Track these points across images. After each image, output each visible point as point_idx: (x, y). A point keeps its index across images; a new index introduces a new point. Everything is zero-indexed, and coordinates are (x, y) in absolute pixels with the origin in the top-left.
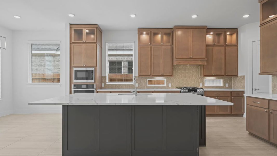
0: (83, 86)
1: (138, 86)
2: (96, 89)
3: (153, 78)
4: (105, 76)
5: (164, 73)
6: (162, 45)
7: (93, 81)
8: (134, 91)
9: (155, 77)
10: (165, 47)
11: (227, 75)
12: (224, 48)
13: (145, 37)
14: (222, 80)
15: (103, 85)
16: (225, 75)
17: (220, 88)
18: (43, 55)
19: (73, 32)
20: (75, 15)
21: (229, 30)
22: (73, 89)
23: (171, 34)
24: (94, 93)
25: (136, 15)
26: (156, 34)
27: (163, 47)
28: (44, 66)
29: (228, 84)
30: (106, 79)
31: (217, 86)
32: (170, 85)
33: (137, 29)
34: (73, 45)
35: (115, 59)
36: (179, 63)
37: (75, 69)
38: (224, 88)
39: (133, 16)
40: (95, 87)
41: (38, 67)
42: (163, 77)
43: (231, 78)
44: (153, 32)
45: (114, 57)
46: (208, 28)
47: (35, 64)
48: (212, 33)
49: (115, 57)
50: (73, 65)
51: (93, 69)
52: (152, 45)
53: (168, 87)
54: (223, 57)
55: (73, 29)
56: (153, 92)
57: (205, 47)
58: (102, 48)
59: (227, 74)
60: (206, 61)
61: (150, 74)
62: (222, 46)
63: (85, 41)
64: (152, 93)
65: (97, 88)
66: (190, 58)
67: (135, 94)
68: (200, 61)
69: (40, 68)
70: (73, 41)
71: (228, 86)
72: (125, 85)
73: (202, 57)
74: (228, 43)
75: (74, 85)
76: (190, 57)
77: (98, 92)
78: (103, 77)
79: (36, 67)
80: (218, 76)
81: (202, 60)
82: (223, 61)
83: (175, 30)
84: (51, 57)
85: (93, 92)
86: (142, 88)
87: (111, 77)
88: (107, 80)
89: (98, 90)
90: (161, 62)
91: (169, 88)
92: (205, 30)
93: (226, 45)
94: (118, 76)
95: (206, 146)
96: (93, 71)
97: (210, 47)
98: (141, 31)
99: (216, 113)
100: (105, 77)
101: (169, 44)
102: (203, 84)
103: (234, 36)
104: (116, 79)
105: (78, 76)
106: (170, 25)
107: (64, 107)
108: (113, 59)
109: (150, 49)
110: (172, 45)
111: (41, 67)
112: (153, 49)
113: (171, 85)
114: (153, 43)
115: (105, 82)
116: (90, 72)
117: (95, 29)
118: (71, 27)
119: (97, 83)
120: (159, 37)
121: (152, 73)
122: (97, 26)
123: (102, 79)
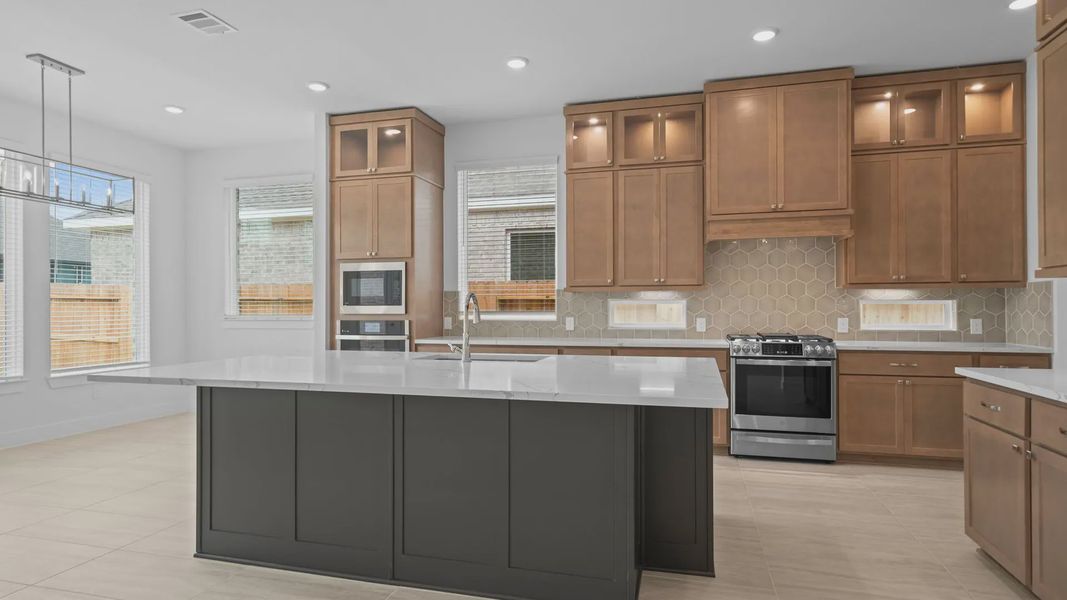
0: (369, 327)
1: (572, 328)
2: (410, 338)
3: (631, 296)
4: (454, 290)
5: (667, 277)
6: (659, 164)
7: (400, 310)
8: (460, 346)
9: (639, 293)
10: (671, 170)
11: (964, 282)
12: (946, 156)
13: (597, 135)
14: (950, 302)
15: (448, 323)
16: (955, 280)
17: (938, 341)
19: (338, 142)
20: (328, 86)
21: (974, 71)
22: (339, 337)
23: (698, 115)
24: (404, 350)
25: (527, 61)
26: (633, 123)
27: (664, 171)
28: (301, 259)
29: (980, 321)
30: (456, 302)
31: (921, 332)
32: (701, 325)
33: (562, 110)
34: (338, 185)
35: (532, 225)
36: (725, 232)
37: (344, 267)
38: (960, 341)
39: (517, 64)
40: (407, 332)
41: (284, 263)
42: (675, 290)
43: (1000, 291)
44: (621, 116)
45: (527, 219)
46: (856, 77)
47: (275, 254)
48: (888, 95)
49: (531, 219)
50: (338, 256)
51: (400, 266)
52: (621, 166)
53: (691, 331)
54: (945, 198)
55: (338, 130)
56: (614, 351)
57: (842, 163)
58: (443, 189)
59: (962, 276)
60: (848, 221)
61: (609, 281)
62: (943, 147)
63: (373, 170)
64: (612, 354)
65: (414, 335)
66: (775, 211)
67: (463, 357)
68: (817, 222)
69: (290, 267)
70: (338, 172)
71: (980, 332)
72: (526, 323)
73: (830, 204)
74: (968, 134)
75: (342, 322)
76: (773, 207)
77: (415, 348)
78: (446, 292)
79: (278, 262)
80: (927, 284)
81: (827, 216)
82: (945, 218)
83: (707, 96)
85: (398, 346)
86: (589, 334)
87: (503, 292)
88: (463, 306)
89: (417, 341)
90: (654, 232)
91: (700, 335)
92: (843, 87)
93: (960, 143)
94: (532, 290)
95: (714, 576)
96: (400, 272)
97: (874, 158)
98: (577, 115)
99: (895, 449)
100: (456, 294)
101: (691, 157)
102: (855, 321)
103: (1008, 98)
104: (517, 300)
106: (690, 80)
107: (201, 390)
108: (524, 225)
109: (609, 181)
110: (700, 163)
111: (294, 262)
112: (621, 181)
113: (708, 323)
114: (622, 160)
115: (455, 313)
116: (391, 278)
117: (407, 124)
118: (332, 126)
119: (413, 316)
120: (648, 132)
121: (621, 275)
122: (412, 113)
123: (444, 300)
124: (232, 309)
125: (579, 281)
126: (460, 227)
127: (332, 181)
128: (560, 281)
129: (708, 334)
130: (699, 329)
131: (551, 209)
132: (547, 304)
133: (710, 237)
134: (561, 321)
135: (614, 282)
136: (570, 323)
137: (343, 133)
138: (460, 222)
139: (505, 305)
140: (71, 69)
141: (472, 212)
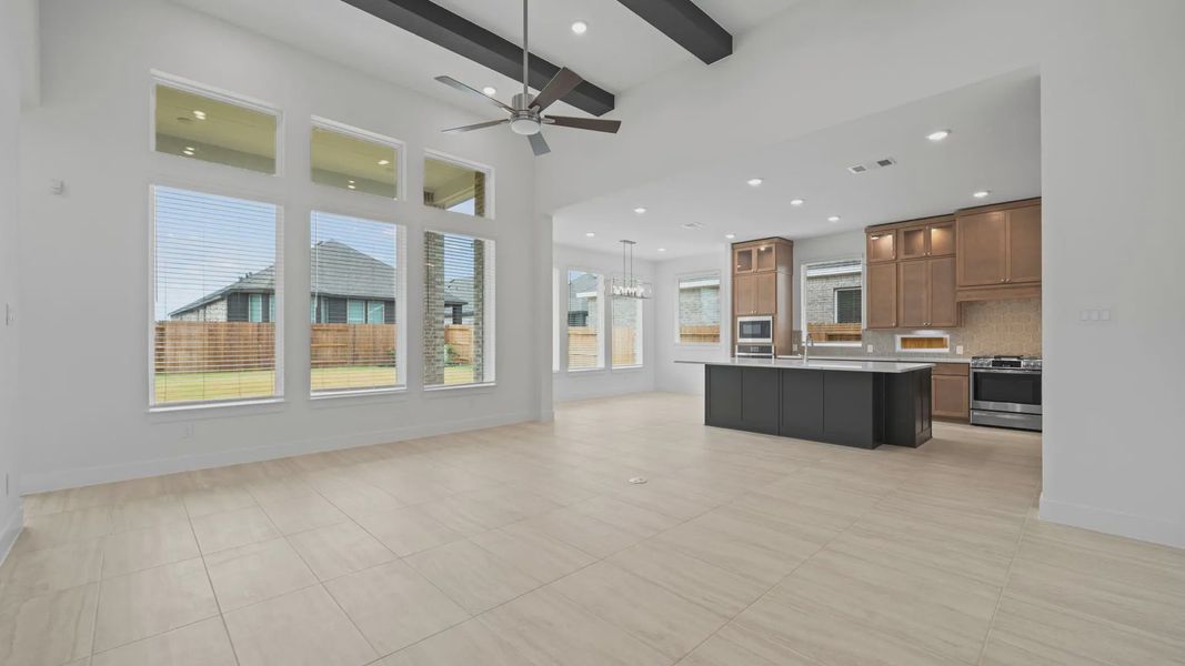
0: (753, 349)
1: (872, 351)
2: (775, 355)
3: (910, 333)
4: (799, 330)
5: (932, 323)
6: (927, 258)
7: (769, 340)
9: (916, 331)
10: (935, 261)
13: (887, 241)
15: (795, 348)
18: (697, 290)
19: (736, 255)
22: (737, 354)
26: (909, 234)
27: (930, 262)
30: (800, 337)
32: (960, 350)
33: (864, 228)
34: (736, 278)
35: (853, 285)
37: (740, 319)
39: (834, 219)
40: (773, 351)
41: (689, 314)
42: (940, 329)
44: (902, 231)
45: (849, 281)
47: (684, 308)
50: (736, 313)
51: (770, 318)
52: (901, 260)
53: (953, 354)
55: (736, 251)
58: (791, 275)
61: (894, 325)
63: (755, 270)
65: (778, 353)
66: (1004, 283)
69: (693, 315)
70: (736, 272)
72: (842, 348)
75: (738, 346)
76: (1002, 281)
78: (795, 331)
79: (686, 313)
83: (958, 219)
84: (710, 292)
86: (883, 355)
87: (831, 329)
88: (804, 339)
89: (779, 357)
90: (924, 296)
96: (769, 322)
98: (877, 230)
100: (800, 332)
101: (947, 252)
104: (840, 335)
105: (745, 332)
108: (847, 285)
109: (894, 269)
110: (953, 255)
111: (696, 312)
112: (902, 269)
113: (963, 349)
114: (902, 256)
115: (799, 341)
116: (765, 325)
117: (773, 246)
118: (733, 249)
119: (776, 343)
120: (920, 238)
121: (901, 322)
122: (776, 240)
123: (793, 335)
124: (677, 339)
125: (875, 325)
126: (802, 288)
127: (733, 276)
128: (864, 325)
129: (963, 356)
130: (958, 352)
131: (859, 274)
132: (858, 338)
133: (958, 300)
134: (865, 347)
135: (897, 326)
136: (870, 349)
137: (740, 253)
138: (802, 285)
139: (831, 338)
140: (631, 243)
141: (810, 278)
